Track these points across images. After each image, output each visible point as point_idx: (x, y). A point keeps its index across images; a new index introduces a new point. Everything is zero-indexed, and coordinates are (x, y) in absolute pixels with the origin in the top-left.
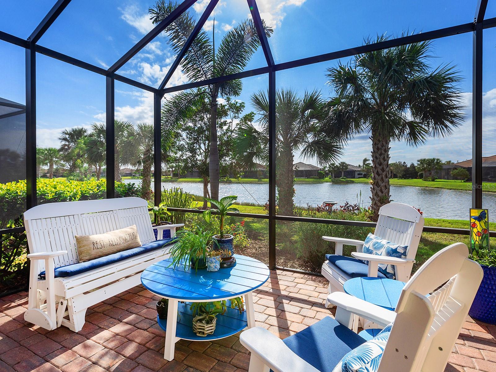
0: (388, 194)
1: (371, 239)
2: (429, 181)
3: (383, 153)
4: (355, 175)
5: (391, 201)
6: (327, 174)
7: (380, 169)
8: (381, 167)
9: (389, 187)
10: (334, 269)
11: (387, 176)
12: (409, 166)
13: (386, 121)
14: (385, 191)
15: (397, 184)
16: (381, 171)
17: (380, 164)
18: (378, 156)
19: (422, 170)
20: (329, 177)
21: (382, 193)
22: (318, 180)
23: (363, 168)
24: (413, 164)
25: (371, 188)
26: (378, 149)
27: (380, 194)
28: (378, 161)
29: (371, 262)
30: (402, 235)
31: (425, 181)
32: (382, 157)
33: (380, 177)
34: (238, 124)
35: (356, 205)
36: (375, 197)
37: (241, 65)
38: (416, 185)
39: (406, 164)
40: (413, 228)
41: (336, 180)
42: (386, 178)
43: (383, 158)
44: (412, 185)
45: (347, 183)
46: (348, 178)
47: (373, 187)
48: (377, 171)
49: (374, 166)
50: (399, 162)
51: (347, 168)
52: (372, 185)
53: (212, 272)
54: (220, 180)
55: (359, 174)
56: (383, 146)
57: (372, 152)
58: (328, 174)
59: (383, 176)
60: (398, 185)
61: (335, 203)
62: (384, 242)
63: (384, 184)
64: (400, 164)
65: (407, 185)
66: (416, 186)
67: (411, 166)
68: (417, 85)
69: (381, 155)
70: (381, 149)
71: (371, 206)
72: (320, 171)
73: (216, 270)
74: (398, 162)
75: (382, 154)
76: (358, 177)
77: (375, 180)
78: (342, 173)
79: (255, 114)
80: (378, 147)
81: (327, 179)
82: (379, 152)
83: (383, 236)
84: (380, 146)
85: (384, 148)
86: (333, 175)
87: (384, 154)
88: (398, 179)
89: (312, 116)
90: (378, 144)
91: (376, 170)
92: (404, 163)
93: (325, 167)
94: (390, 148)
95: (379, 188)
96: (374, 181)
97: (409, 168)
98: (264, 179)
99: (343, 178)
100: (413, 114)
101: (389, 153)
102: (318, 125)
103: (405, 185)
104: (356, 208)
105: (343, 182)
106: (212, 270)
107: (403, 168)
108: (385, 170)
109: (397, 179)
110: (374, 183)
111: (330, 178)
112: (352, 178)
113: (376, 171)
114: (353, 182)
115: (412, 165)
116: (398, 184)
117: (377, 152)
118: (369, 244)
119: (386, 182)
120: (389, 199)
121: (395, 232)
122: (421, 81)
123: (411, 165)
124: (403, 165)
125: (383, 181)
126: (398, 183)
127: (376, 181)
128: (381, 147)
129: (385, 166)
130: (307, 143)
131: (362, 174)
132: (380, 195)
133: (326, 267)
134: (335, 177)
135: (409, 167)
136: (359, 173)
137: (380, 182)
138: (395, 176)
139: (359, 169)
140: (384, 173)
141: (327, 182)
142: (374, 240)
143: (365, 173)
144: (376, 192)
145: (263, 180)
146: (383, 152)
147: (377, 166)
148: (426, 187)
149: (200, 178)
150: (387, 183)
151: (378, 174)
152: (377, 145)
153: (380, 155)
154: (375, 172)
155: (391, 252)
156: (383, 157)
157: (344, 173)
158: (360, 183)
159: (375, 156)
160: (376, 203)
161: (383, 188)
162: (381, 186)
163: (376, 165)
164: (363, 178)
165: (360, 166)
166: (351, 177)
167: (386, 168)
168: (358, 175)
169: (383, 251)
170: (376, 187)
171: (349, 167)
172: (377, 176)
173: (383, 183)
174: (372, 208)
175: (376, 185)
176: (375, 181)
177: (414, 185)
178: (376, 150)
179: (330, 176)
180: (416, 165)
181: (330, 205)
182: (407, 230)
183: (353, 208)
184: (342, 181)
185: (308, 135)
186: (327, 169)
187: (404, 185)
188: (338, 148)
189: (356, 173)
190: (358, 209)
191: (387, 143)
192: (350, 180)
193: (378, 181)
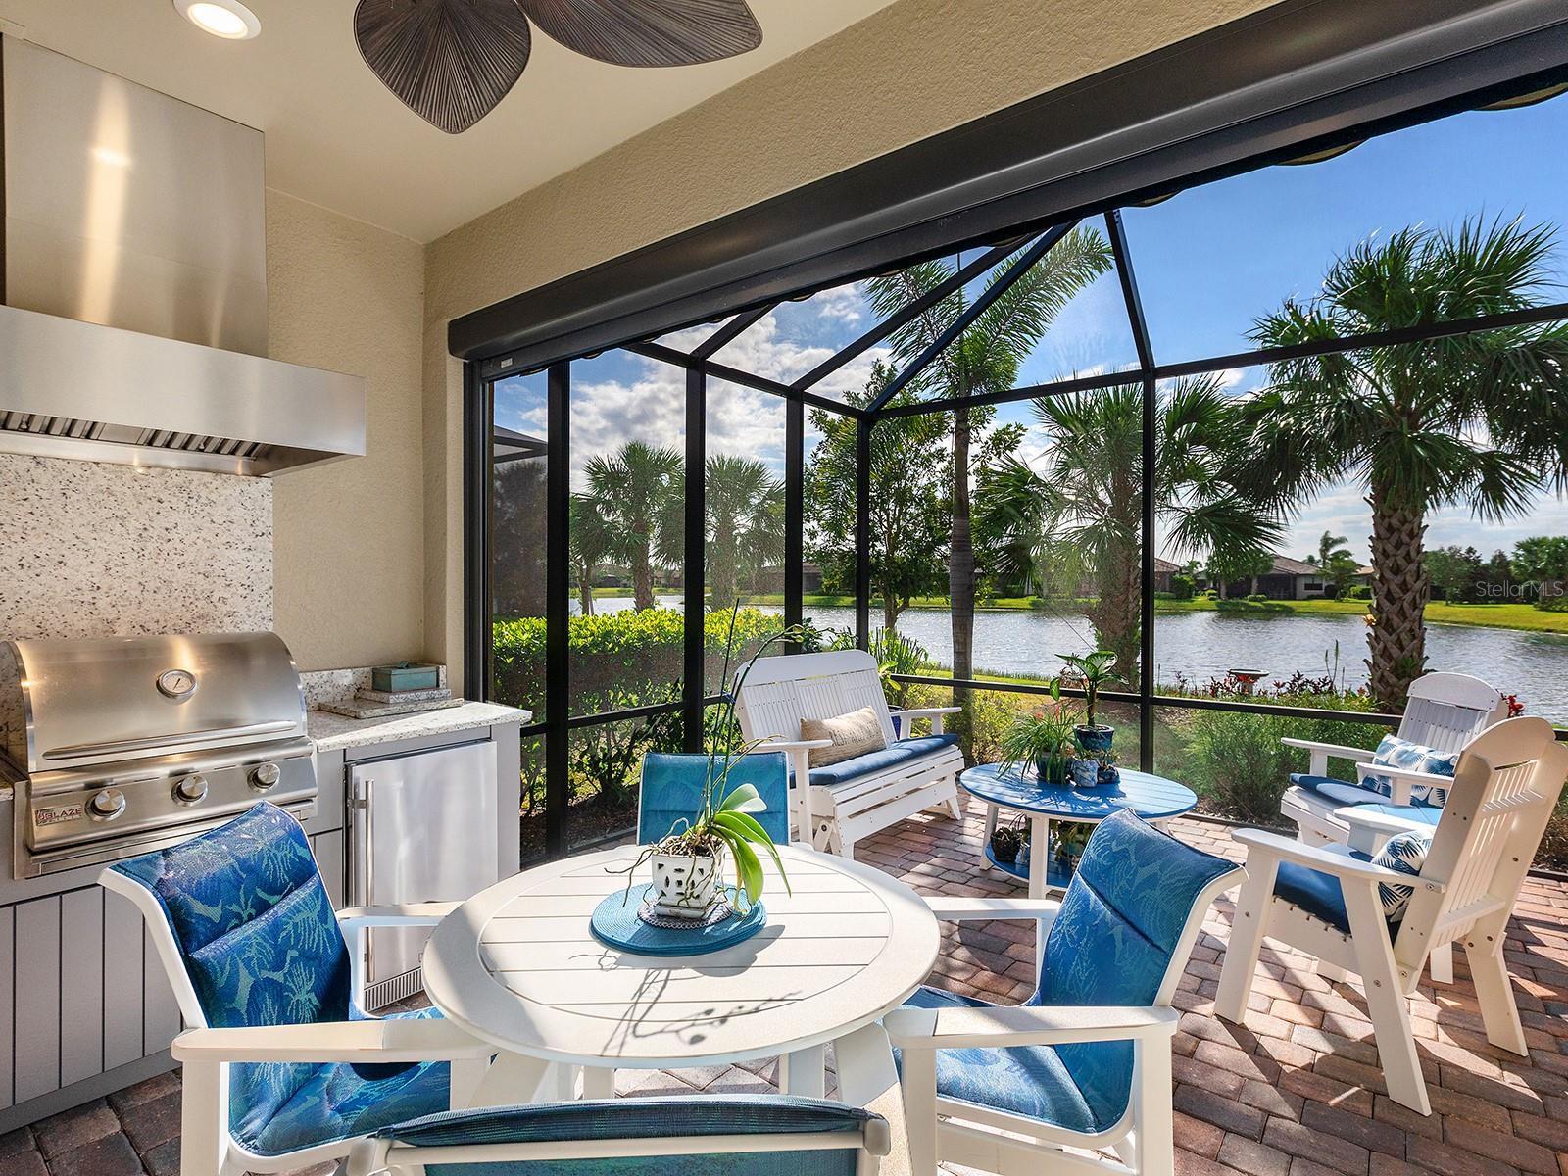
0: (1420, 653)
1: (1392, 746)
2: (1558, 611)
3: (1404, 541)
4: (1295, 589)
5: (1429, 671)
6: (1200, 586)
7: (1397, 585)
8: (1399, 579)
9: (1423, 633)
10: (1313, 801)
11: (1415, 603)
12: (1486, 560)
13: (1415, 459)
14: (1410, 645)
15: (1442, 621)
16: (1399, 591)
17: (1397, 571)
18: (1390, 548)
19: (1531, 576)
20: (1210, 594)
21: (1402, 648)
22: (1175, 603)
23: (1324, 568)
24: (1501, 555)
25: (1368, 635)
26: (1390, 529)
27: (1395, 651)
28: (1389, 562)
29: (1398, 780)
30: (1461, 736)
31: (1542, 609)
32: (1402, 551)
33: (1395, 608)
34: (977, 456)
35: (1325, 680)
36: (1381, 662)
37: (1032, 335)
38: (1513, 625)
39: (1477, 554)
40: (1485, 720)
41: (1233, 604)
42: (1414, 610)
43: (1404, 555)
44: (1497, 624)
45: (1270, 614)
46: (1272, 599)
47: (1375, 632)
48: (1389, 590)
49: (1377, 577)
50: (1450, 549)
51: (1271, 567)
52: (1372, 626)
53: (1086, 787)
54: (870, 601)
55: (1308, 587)
56: (1404, 522)
57: (1371, 538)
58: (1205, 586)
59: (1405, 604)
60: (1448, 622)
61: (1262, 673)
62: (1422, 749)
63: (1407, 625)
64: (1453, 556)
65: (1478, 625)
66: (1512, 628)
67: (1493, 561)
68: (1505, 365)
69: (1398, 546)
70: (1399, 530)
71: (1367, 684)
72: (1177, 576)
73: (1093, 784)
74: (1446, 549)
75: (1402, 543)
76: (1305, 597)
77: (1381, 613)
78: (1251, 581)
79: (1025, 431)
80: (1390, 524)
81: (1201, 599)
82: (1394, 539)
83: (1419, 741)
84: (1394, 522)
85: (1407, 527)
86: (1223, 590)
87: (1408, 545)
88: (1447, 604)
89: (1196, 439)
90: (1390, 517)
91: (1386, 586)
92: (1470, 550)
93: (1193, 564)
94: (1427, 526)
95: (1394, 637)
96: (1378, 617)
97: (1486, 568)
98: (1003, 598)
99: (1255, 599)
100: (1494, 432)
101: (1423, 541)
102: (1207, 459)
103: (1473, 624)
104: (1327, 687)
105: (1255, 610)
106: (1086, 785)
107: (1466, 568)
108: (1409, 586)
109: (1444, 602)
110: (1378, 623)
111: (1211, 599)
112: (1284, 599)
113: (1385, 589)
114: (1289, 613)
115: (1500, 558)
116: (1449, 619)
117: (1388, 539)
118: (1387, 754)
119: (1414, 621)
120: (1422, 667)
121: (1445, 731)
122: (1520, 354)
123: (1495, 557)
124: (1467, 559)
125: (1406, 618)
126: (1448, 616)
127: (1384, 615)
128: (1398, 524)
129: (1412, 576)
130: (1183, 514)
131: (1319, 587)
132: (1395, 656)
133: (1293, 800)
134: (1229, 595)
135: (1487, 565)
136: (1310, 581)
137: (1396, 621)
138: (1437, 594)
139: (1311, 571)
140: (1409, 596)
141: (1202, 610)
142: (1400, 748)
143: (1332, 583)
144: (1385, 647)
145: (1000, 601)
146: (1405, 538)
147: (1388, 575)
148: (1549, 631)
149: (813, 594)
150: (1416, 624)
151: (1389, 596)
152: (1386, 520)
153: (1395, 547)
154: (1382, 593)
155: (1438, 768)
156: (1405, 553)
157: (1259, 582)
158: (1313, 614)
159: (1380, 549)
160: (1382, 676)
161: (1403, 636)
162: (1399, 631)
163: (1385, 575)
164: (1324, 598)
165: (1311, 559)
166: (1282, 594)
167: (1415, 582)
168: (1306, 589)
169: (1421, 765)
170: (1382, 633)
171: (1276, 563)
172: (1386, 604)
173: (1403, 623)
174: (1372, 689)
175: (1383, 629)
176: (1380, 618)
177: (1506, 624)
178: (1383, 533)
179: (1210, 591)
180: (1510, 557)
181: (1246, 679)
182: (1472, 726)
183: (1316, 687)
184: (1254, 606)
185: (1181, 491)
186: (1200, 570)
187: (1467, 623)
188: (1272, 527)
189: (1301, 584)
190: (1330, 691)
191: (1418, 513)
192: (1278, 605)
193: (1390, 617)
